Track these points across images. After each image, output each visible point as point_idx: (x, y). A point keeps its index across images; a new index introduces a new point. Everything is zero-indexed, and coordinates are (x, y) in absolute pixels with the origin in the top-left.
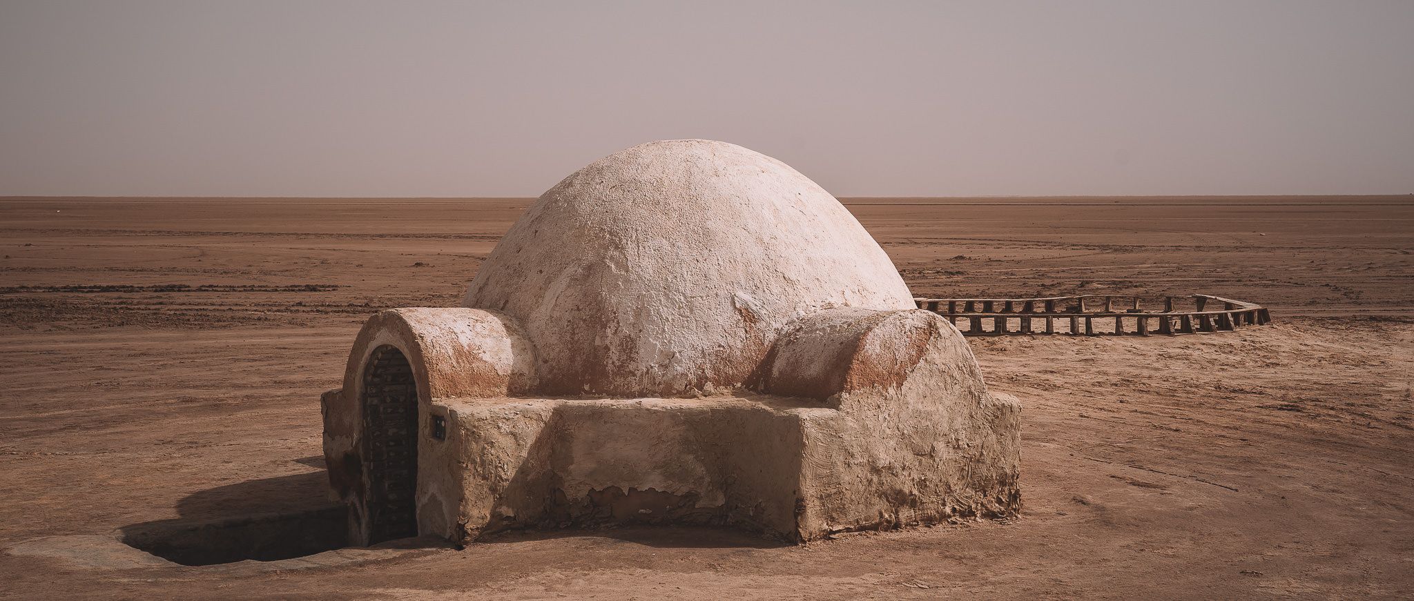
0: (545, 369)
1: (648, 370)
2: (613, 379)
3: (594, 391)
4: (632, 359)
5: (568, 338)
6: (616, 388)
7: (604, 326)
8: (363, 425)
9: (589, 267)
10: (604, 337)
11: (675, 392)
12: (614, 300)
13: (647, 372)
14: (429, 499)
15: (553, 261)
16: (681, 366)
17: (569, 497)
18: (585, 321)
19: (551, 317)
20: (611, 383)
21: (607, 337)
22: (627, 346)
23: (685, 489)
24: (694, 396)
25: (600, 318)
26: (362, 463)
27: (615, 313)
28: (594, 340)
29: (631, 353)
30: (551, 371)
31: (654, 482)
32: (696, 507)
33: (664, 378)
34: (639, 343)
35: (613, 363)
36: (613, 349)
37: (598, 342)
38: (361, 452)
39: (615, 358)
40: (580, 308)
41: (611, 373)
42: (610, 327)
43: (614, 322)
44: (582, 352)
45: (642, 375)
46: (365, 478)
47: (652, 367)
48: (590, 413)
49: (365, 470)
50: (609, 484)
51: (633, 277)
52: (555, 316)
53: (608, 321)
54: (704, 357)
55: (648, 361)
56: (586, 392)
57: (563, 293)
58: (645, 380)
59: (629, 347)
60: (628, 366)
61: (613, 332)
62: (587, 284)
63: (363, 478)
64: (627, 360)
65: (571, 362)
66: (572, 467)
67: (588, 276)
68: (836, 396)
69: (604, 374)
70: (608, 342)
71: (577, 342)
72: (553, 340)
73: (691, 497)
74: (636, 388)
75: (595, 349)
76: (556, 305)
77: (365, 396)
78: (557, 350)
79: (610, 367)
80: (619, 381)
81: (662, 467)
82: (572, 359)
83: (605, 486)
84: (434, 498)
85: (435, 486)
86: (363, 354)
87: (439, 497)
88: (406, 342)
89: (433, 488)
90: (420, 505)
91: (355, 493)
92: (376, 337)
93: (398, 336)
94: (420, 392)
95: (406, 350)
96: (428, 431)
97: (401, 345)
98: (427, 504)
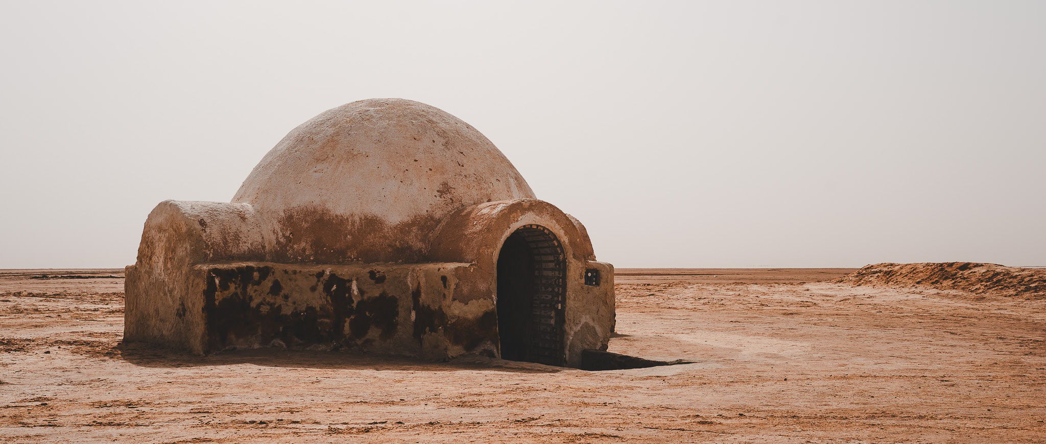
14: (581, 328)
84: (586, 325)
85: (588, 317)
86: (503, 233)
87: (591, 323)
88: (558, 221)
89: (585, 319)
90: (572, 333)
91: (489, 342)
92: (519, 219)
93: (547, 217)
94: (574, 254)
95: (557, 226)
96: (583, 281)
97: (549, 224)
98: (579, 331)
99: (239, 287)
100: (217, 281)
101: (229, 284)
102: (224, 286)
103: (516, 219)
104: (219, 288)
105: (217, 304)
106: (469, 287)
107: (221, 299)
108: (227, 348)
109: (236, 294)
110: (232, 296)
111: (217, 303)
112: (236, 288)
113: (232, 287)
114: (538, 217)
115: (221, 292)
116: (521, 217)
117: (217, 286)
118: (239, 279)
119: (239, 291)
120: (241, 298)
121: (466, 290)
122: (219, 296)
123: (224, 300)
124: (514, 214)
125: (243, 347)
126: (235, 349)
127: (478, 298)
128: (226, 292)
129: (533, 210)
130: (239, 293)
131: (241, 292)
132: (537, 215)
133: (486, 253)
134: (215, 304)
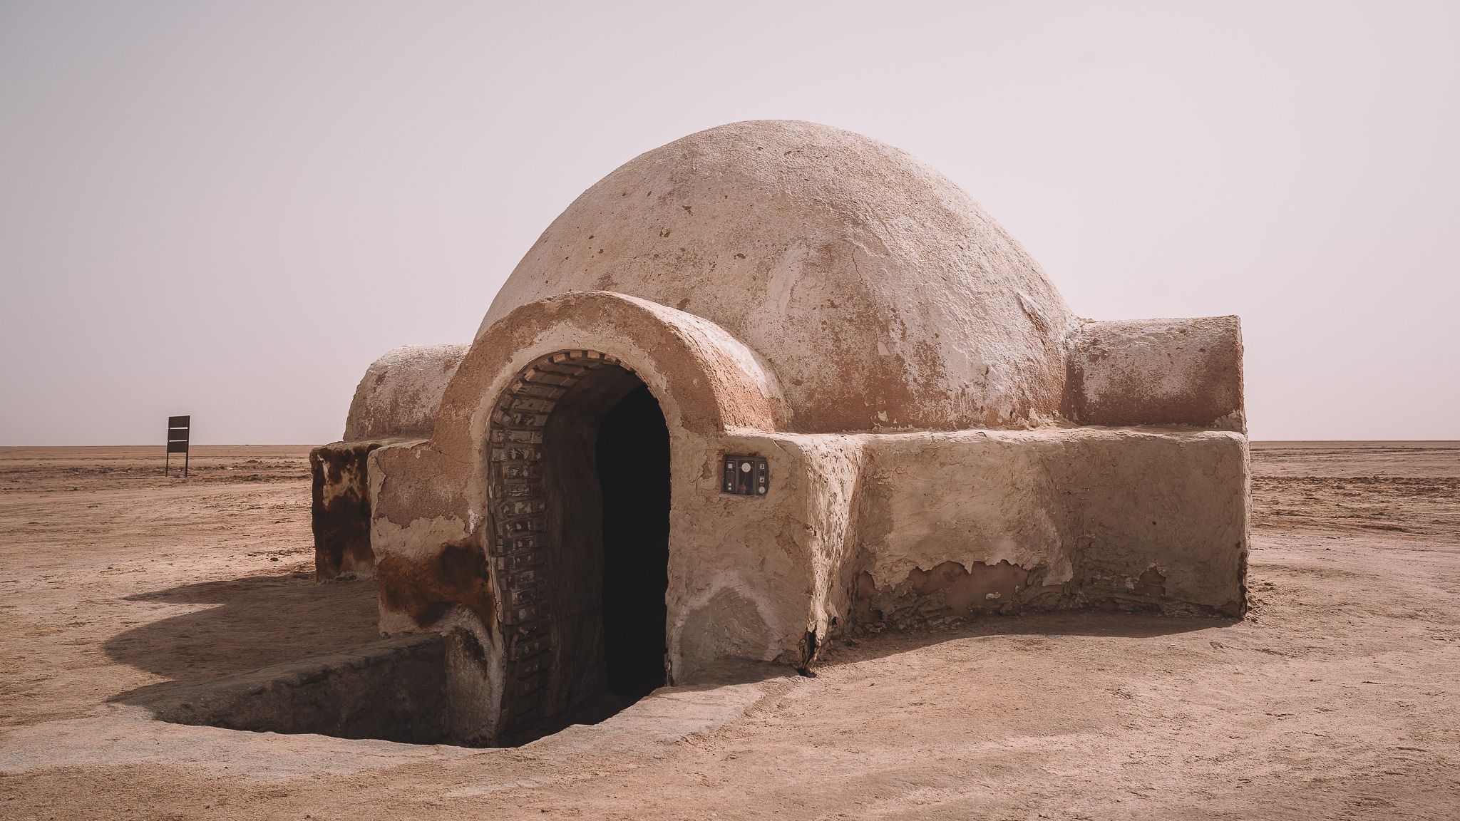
0: (799, 395)
1: (963, 390)
2: (921, 403)
3: (895, 422)
4: (939, 375)
5: (830, 346)
6: (926, 416)
7: (885, 328)
8: (488, 495)
9: (827, 248)
10: (889, 343)
11: (1000, 421)
12: (886, 293)
13: (963, 394)
14: (711, 600)
15: (756, 242)
16: (1002, 385)
17: (878, 584)
18: (851, 321)
19: (791, 318)
20: (919, 409)
21: (895, 343)
22: (926, 357)
23: (1036, 560)
24: (1022, 428)
25: (874, 316)
26: (488, 558)
27: (894, 311)
28: (875, 348)
29: (935, 366)
30: (810, 396)
31: (1005, 551)
32: (1044, 585)
33: (987, 402)
34: (942, 353)
35: (915, 380)
36: (908, 360)
37: (882, 351)
38: (484, 541)
39: (916, 373)
40: (836, 303)
41: (916, 394)
42: (893, 330)
43: (896, 322)
44: (860, 365)
45: (957, 397)
46: (493, 585)
47: (967, 386)
48: (919, 451)
49: (491, 569)
50: (945, 558)
51: (899, 262)
52: (796, 316)
53: (888, 321)
54: (1019, 373)
55: (957, 377)
56: (884, 424)
57: (800, 283)
58: (963, 406)
59: (929, 356)
60: (936, 385)
61: (900, 336)
62: (835, 271)
63: (490, 584)
64: (932, 375)
65: (845, 381)
66: (891, 536)
67: (832, 260)
68: (1234, 414)
69: (906, 396)
70: (898, 350)
71: (847, 351)
72: (804, 350)
73: (1040, 570)
74: (952, 417)
75: (882, 361)
76: (793, 300)
77: (489, 445)
78: (815, 365)
79: (912, 386)
80: (930, 406)
81: (1015, 528)
82: (845, 377)
83: (937, 563)
84: (728, 596)
85: (733, 574)
86: (494, 373)
87: (745, 592)
88: (637, 339)
89: (724, 579)
90: (684, 612)
91: (467, 613)
92: (536, 340)
93: (610, 331)
94: (685, 419)
95: (636, 351)
96: (713, 482)
97: (618, 346)
98: (705, 608)
99: (356, 478)
100: (326, 468)
101: (342, 473)
102: (336, 478)
103: (528, 341)
104: (327, 479)
105: (327, 505)
106: (413, 491)
107: (331, 497)
108: (342, 575)
109: (351, 489)
110: (346, 493)
111: (326, 502)
112: (351, 480)
113: (346, 477)
114: (584, 333)
115: (331, 485)
116: (540, 336)
117: (326, 477)
118: (356, 465)
119: (355, 485)
120: (360, 496)
121: (405, 497)
122: (329, 491)
123: (336, 498)
124: (524, 329)
125: (366, 575)
126: (353, 577)
127: (432, 515)
128: (338, 486)
129: (570, 317)
130: (355, 488)
131: (358, 487)
132: (583, 328)
133: (454, 418)
134: (323, 504)
